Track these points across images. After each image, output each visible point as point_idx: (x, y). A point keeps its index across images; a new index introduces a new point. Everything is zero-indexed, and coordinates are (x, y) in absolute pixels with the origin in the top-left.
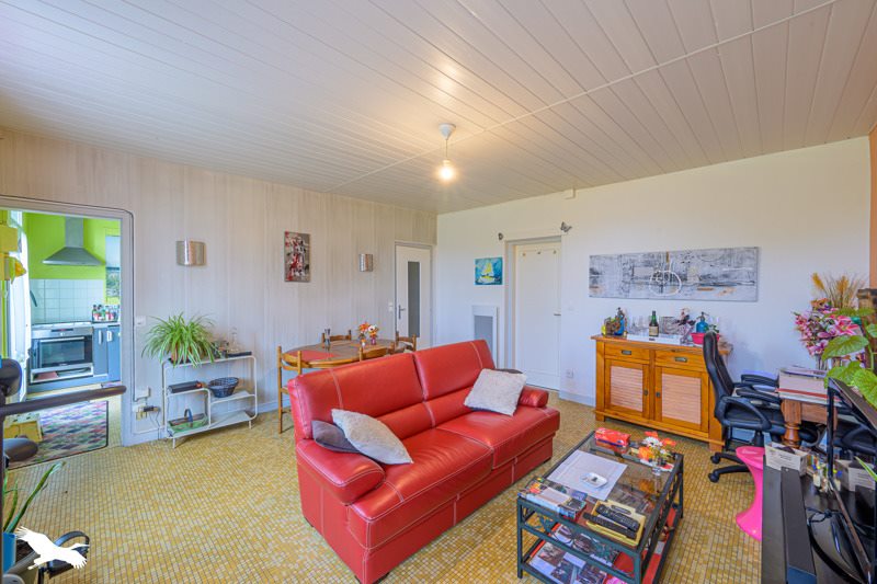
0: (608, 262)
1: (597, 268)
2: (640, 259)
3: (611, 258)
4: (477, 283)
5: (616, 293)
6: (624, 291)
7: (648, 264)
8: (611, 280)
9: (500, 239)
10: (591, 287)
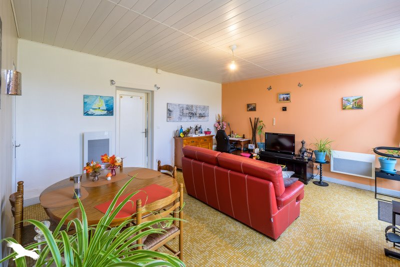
0: (175, 107)
1: (171, 109)
2: (185, 106)
3: (176, 105)
4: (86, 114)
5: (177, 120)
6: (180, 119)
7: (187, 109)
8: (176, 114)
9: (112, 84)
10: (168, 117)
